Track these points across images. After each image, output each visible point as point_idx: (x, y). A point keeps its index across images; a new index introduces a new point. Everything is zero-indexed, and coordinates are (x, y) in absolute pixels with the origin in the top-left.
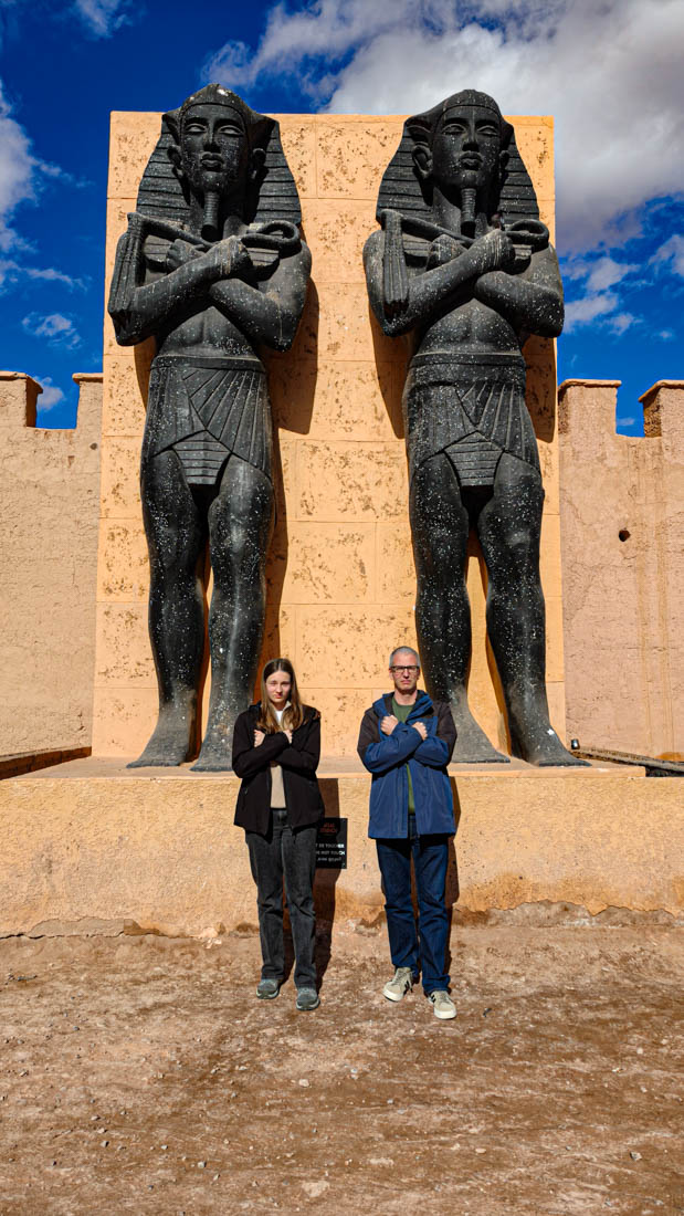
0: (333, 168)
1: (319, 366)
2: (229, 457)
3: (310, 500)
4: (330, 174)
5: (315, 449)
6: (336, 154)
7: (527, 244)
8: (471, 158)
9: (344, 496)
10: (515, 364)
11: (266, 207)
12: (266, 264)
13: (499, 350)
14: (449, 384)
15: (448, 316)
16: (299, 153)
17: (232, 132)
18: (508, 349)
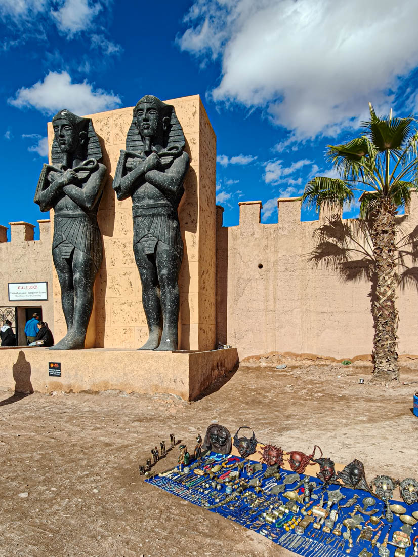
0: (119, 132)
1: (116, 211)
2: (74, 248)
3: (114, 261)
4: (118, 134)
5: (115, 242)
6: (120, 126)
7: (171, 156)
8: (146, 125)
9: (124, 259)
10: (163, 206)
11: (90, 153)
12: (83, 177)
13: (156, 201)
14: (140, 216)
15: (138, 190)
16: (107, 128)
17: (67, 129)
18: (160, 200)
